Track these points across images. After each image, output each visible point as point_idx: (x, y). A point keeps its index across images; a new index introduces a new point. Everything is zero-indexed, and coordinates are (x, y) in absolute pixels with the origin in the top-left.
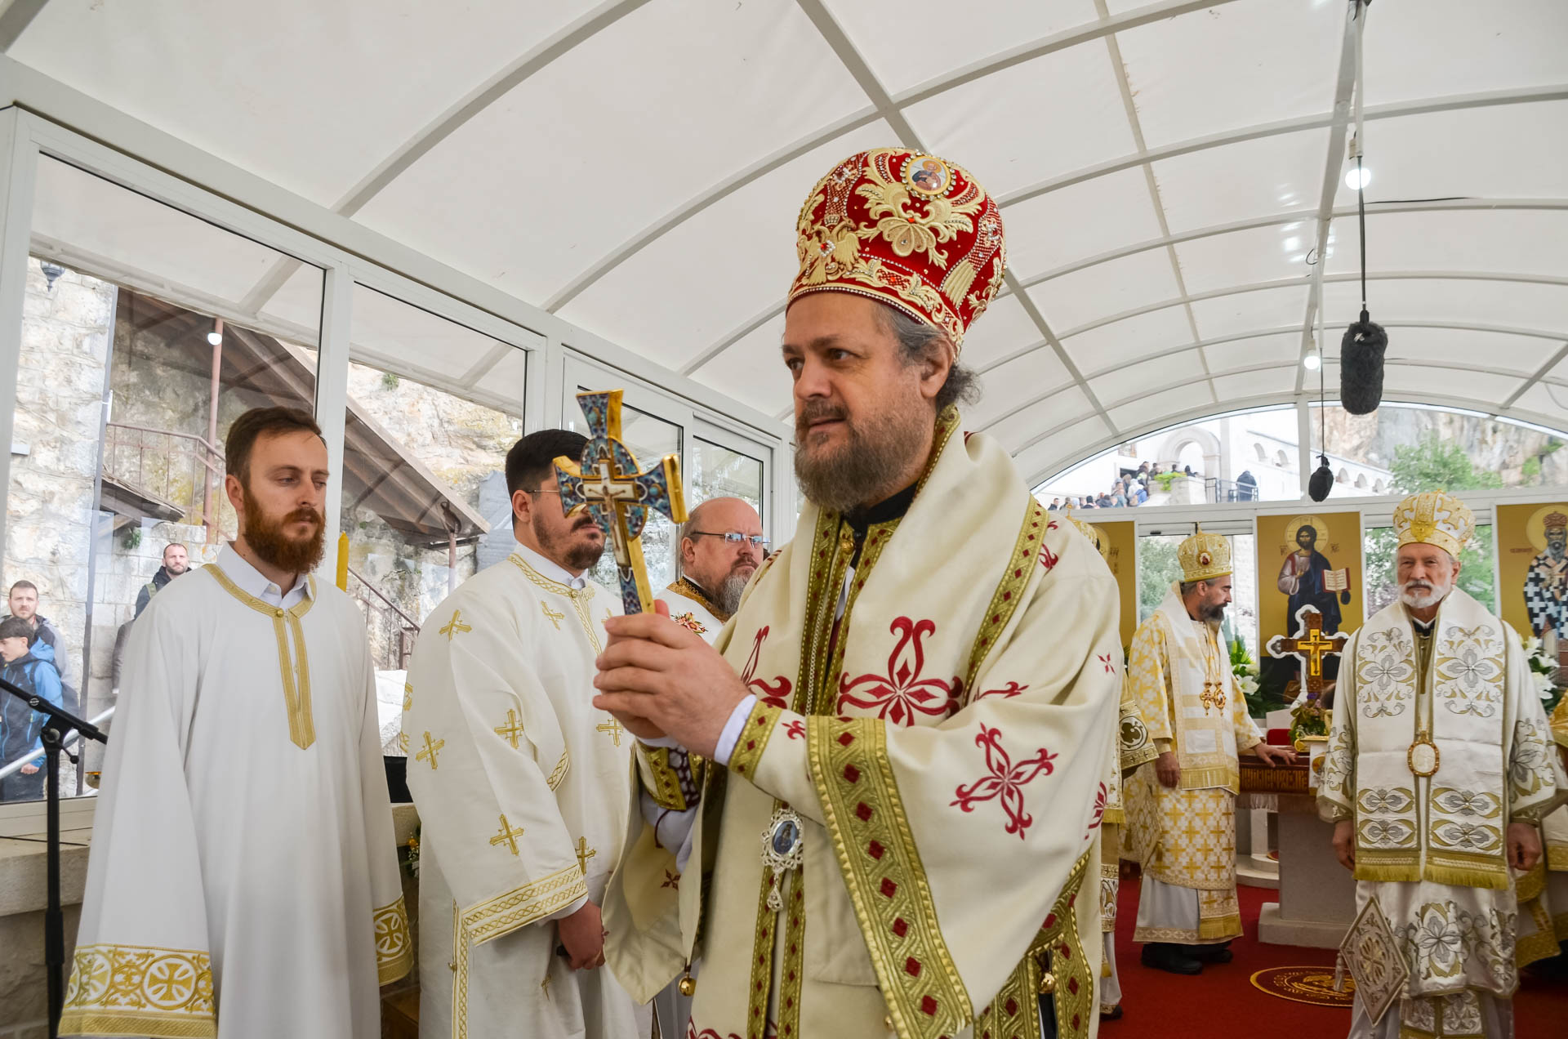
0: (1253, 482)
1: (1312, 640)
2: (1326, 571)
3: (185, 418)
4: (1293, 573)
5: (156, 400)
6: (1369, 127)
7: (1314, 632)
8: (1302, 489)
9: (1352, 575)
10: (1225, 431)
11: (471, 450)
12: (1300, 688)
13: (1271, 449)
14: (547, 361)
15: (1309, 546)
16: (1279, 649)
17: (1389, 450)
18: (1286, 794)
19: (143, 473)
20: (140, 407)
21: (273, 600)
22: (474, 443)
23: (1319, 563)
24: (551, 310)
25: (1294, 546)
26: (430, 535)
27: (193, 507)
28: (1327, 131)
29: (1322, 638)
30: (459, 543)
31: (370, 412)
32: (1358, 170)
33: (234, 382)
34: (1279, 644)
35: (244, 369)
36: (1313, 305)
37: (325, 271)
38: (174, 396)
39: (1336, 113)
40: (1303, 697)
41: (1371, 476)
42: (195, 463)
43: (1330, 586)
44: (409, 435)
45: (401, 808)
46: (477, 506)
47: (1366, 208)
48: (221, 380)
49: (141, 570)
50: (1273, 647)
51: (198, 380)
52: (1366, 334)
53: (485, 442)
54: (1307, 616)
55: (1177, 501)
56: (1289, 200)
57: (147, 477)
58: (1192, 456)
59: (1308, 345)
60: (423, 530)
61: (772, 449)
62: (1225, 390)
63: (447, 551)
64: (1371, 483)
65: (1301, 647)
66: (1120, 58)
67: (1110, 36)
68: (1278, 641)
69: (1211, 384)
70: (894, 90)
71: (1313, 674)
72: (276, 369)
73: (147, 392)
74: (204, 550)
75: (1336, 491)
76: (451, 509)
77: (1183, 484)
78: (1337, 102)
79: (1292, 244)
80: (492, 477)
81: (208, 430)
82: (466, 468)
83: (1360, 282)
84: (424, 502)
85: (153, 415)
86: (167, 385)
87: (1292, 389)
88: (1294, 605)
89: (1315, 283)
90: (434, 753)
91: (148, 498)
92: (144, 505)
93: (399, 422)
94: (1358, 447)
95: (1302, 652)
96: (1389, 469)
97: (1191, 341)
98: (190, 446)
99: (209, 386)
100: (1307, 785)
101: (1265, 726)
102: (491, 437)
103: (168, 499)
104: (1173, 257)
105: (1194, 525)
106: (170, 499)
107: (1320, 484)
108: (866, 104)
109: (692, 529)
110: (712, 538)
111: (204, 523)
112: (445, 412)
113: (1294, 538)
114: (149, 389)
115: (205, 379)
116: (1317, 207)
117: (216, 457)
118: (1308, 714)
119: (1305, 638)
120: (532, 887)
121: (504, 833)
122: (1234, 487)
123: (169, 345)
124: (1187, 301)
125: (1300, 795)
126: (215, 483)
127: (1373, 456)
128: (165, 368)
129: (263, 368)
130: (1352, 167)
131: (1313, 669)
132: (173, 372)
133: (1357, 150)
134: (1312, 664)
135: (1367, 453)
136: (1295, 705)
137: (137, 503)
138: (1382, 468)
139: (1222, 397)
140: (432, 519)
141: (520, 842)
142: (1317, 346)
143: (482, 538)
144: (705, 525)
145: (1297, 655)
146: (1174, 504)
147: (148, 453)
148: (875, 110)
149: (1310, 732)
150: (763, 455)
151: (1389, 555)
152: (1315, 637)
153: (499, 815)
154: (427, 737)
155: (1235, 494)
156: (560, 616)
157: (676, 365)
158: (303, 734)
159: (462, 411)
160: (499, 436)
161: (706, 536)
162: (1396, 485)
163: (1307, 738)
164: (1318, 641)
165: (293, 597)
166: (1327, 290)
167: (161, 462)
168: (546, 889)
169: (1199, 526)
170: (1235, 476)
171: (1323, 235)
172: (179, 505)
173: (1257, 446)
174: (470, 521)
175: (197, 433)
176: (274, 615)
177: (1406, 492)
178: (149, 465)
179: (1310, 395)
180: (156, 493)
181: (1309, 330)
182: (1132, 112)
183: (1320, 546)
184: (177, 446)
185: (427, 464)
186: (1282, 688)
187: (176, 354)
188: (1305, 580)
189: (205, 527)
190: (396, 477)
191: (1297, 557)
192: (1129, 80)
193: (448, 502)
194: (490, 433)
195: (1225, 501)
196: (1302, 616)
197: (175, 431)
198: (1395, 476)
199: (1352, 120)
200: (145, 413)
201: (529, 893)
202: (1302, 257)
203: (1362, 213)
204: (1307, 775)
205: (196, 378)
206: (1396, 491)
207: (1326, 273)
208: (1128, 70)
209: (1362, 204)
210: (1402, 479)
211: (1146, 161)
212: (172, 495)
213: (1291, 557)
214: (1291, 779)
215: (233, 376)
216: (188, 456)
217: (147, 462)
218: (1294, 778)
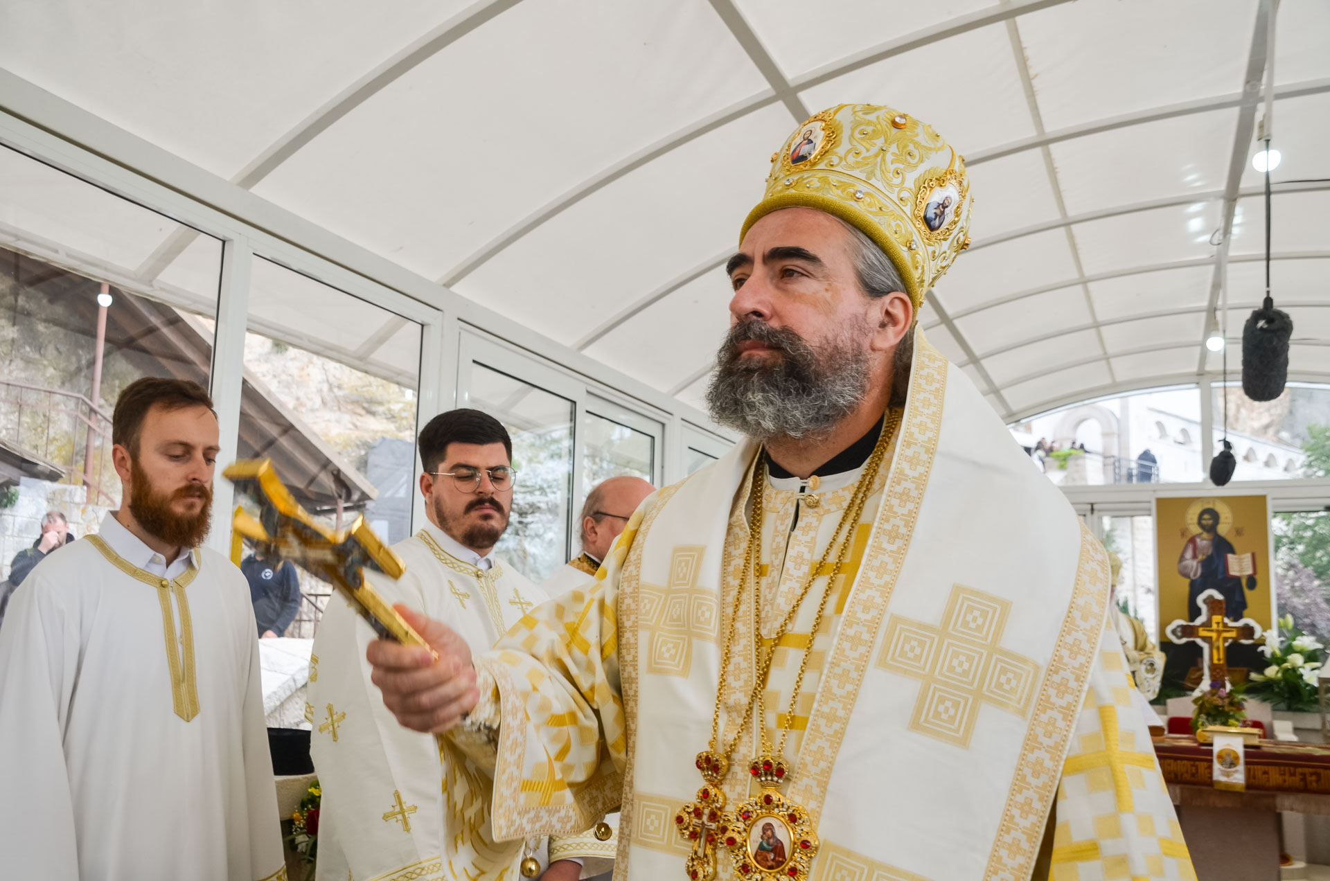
0: (1154, 461)
1: (1214, 626)
2: (1230, 556)
3: (69, 377)
4: (1195, 557)
5: (37, 356)
6: (1278, 105)
7: (1217, 618)
8: (1204, 470)
9: (1260, 560)
10: (1125, 409)
11: (360, 415)
12: (1202, 675)
13: (1173, 428)
14: (442, 336)
15: (1211, 529)
16: (1179, 634)
17: (1302, 429)
18: (1187, 786)
19: (21, 430)
20: (19, 363)
21: (157, 570)
22: (364, 408)
23: (1222, 547)
24: (448, 285)
25: (1195, 529)
26: (317, 501)
27: (74, 467)
28: (1235, 112)
29: (1225, 625)
30: (346, 509)
31: (259, 375)
32: (1266, 152)
33: (121, 343)
34: (1179, 629)
35: (133, 331)
36: (1217, 285)
37: (224, 242)
38: (55, 353)
39: (1245, 93)
40: (1205, 685)
41: (1282, 455)
42: (76, 422)
43: (1234, 571)
44: (298, 399)
45: (285, 781)
46: (366, 472)
47: (1273, 188)
48: (107, 340)
49: (16, 530)
50: (1174, 632)
51: (83, 339)
52: (1270, 321)
53: (375, 408)
54: (1210, 601)
55: (1074, 480)
56: (1195, 181)
57: (24, 434)
58: (1090, 435)
59: (1212, 326)
60: (310, 495)
61: (663, 425)
62: (1123, 369)
63: (334, 516)
64: (1282, 462)
65: (1203, 633)
66: (1020, 42)
67: (1011, 20)
68: (1178, 626)
69: (1109, 364)
70: (791, 73)
71: (1215, 661)
72: (166, 331)
73: (28, 349)
74: (84, 511)
75: (1242, 473)
76: (342, 477)
77: (1080, 462)
78: (1247, 82)
79: (1196, 224)
80: (381, 444)
81: (92, 388)
82: (355, 434)
83: (1264, 263)
84: (313, 468)
85: (33, 372)
86: (50, 342)
87: (1194, 369)
88: (1195, 589)
89: (1219, 264)
90: (336, 725)
91: (27, 457)
92: (24, 465)
93: (288, 386)
94: (1267, 427)
95: (1205, 639)
96: (1301, 448)
97: (1088, 321)
98: (72, 404)
99: (93, 347)
100: (1211, 777)
101: (1165, 713)
102: (381, 403)
103: (46, 458)
104: (1071, 238)
105: (1089, 507)
106: (49, 458)
107: (1222, 468)
108: (763, 87)
109: (595, 509)
110: (615, 520)
111: (85, 483)
112: (334, 376)
113: (1195, 520)
114: (30, 346)
115: (89, 338)
116: (1222, 187)
117: (99, 417)
118: (1211, 703)
119: (1207, 625)
120: (422, 866)
121: (398, 809)
122: (1134, 465)
123: (51, 301)
124: (1084, 282)
125: (1204, 788)
126: (97, 443)
127: (1285, 435)
128: (46, 324)
129: (152, 330)
130: (1260, 150)
131: (1215, 657)
132: (55, 329)
133: (1265, 134)
134: (1215, 652)
135: (1277, 432)
136: (1197, 693)
137: (17, 462)
138: (1294, 446)
139: (1120, 377)
140: (321, 485)
141: (413, 819)
142: (1221, 327)
143: (369, 505)
144: (608, 506)
145: (1199, 641)
146: (1070, 484)
147: (27, 410)
148: (772, 93)
149: (1214, 722)
150: (655, 430)
151: (1302, 538)
152: (1218, 623)
153: (393, 791)
154: (330, 708)
155: (1135, 472)
156: (466, 596)
157: (570, 341)
158: (187, 707)
159: (351, 378)
160: (389, 402)
161: (610, 518)
162: (1310, 465)
163: (1211, 728)
164: (1221, 628)
165: (177, 566)
166: (1232, 271)
167: (40, 420)
168: (436, 869)
169: (1095, 507)
170: (1135, 454)
171: (1229, 215)
172: (58, 464)
173: (1159, 424)
174: (358, 488)
175: (79, 392)
176: (158, 585)
177: (1321, 473)
178: (28, 423)
179: (1213, 376)
180: (34, 452)
181: (1212, 310)
182: (1031, 94)
183: (1223, 529)
184: (58, 404)
185: (316, 428)
186: (1183, 676)
187: (59, 310)
188: (1207, 564)
189: (85, 488)
190: (284, 442)
191: (1198, 540)
192: (1029, 63)
193: (339, 471)
194: (379, 399)
195: (1124, 482)
196: (1205, 601)
197: (56, 389)
198: (1309, 456)
199: (1262, 100)
200: (24, 370)
201: (418, 871)
202: (1206, 238)
203: (1268, 193)
204: (1210, 767)
205: (80, 336)
206: (1310, 472)
207: (1232, 253)
208: (1028, 53)
209: (1268, 184)
210: (1316, 460)
211: (1044, 143)
212: (51, 454)
213: (1192, 540)
214: (1194, 771)
215: (120, 337)
216: (69, 415)
217: (26, 419)
218: (1197, 769)
